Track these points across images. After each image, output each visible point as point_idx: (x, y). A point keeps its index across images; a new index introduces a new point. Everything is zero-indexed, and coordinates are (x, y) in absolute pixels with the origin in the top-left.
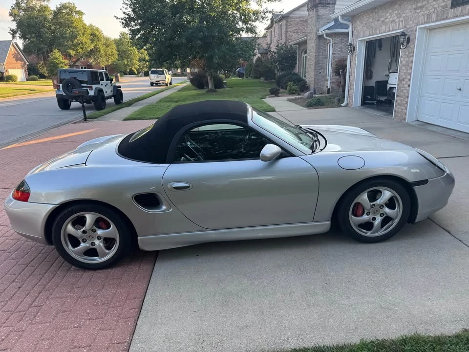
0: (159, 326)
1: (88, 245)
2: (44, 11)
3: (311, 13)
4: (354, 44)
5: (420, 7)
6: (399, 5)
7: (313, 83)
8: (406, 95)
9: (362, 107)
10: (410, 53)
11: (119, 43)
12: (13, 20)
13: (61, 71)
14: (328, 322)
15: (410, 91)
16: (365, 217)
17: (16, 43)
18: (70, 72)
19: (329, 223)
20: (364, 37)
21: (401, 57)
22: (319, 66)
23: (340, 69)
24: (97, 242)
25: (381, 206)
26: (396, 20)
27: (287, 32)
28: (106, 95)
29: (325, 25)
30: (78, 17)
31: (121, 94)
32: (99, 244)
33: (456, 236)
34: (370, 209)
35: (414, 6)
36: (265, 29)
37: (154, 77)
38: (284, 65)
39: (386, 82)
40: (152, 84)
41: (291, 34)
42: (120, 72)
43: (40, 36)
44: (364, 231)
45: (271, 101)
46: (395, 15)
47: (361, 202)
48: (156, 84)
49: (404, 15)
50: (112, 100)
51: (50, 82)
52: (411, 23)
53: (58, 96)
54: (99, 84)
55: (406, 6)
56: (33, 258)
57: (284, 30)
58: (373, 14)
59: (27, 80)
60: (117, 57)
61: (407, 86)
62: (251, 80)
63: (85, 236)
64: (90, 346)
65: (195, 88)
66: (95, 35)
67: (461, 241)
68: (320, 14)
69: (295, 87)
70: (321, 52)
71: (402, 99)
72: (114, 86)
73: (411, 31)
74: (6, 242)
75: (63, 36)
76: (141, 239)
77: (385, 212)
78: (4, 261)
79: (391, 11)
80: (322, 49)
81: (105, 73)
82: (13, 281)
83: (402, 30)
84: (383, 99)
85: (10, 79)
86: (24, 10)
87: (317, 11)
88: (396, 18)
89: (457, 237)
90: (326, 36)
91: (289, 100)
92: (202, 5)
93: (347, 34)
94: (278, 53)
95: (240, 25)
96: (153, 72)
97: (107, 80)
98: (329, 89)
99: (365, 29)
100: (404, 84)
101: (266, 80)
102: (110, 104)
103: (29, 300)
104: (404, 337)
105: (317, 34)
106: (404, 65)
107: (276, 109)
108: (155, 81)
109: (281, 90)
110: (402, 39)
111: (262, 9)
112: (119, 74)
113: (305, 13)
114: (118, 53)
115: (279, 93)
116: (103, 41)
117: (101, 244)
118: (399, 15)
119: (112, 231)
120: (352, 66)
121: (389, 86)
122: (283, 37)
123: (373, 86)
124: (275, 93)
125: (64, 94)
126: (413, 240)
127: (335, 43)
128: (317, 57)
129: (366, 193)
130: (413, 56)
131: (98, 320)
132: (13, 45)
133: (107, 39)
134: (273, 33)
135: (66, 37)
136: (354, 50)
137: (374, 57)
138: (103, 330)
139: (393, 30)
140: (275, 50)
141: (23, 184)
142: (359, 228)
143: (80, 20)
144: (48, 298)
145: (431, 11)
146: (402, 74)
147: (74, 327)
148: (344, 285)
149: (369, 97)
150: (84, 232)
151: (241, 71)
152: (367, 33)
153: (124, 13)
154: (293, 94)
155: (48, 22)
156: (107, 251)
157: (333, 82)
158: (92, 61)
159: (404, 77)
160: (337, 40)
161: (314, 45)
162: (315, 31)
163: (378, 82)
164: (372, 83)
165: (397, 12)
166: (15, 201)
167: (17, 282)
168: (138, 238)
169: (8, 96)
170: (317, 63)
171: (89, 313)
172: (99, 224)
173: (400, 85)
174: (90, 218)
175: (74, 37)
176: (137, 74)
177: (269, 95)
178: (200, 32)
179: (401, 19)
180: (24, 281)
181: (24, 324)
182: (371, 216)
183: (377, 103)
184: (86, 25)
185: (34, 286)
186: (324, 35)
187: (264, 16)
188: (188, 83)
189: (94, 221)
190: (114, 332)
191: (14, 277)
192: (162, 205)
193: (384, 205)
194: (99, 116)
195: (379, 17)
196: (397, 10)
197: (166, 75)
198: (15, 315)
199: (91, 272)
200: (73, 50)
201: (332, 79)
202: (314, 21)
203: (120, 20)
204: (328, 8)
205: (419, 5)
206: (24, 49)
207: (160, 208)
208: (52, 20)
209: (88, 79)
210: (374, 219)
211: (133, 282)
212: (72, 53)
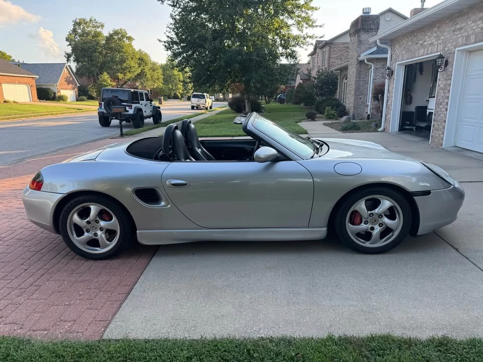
0: (141, 309)
1: (91, 235)
2: (97, 36)
3: (352, 38)
4: (393, 68)
5: (460, 29)
6: (438, 28)
7: (352, 108)
8: (444, 119)
9: (400, 132)
10: (448, 76)
11: (164, 68)
12: (69, 45)
13: (104, 90)
14: (304, 318)
15: (448, 115)
16: (363, 226)
17: (69, 66)
18: (112, 91)
19: (325, 229)
20: (402, 60)
21: (439, 80)
22: (360, 92)
23: (379, 93)
24: (99, 233)
25: (380, 216)
26: (435, 43)
27: (329, 58)
28: (145, 114)
29: (367, 50)
30: (128, 43)
31: (160, 115)
32: (101, 236)
33: (463, 254)
34: (368, 218)
35: (452, 29)
36: (308, 56)
37: (195, 101)
38: (325, 91)
39: (426, 108)
40: (193, 108)
41: (334, 61)
42: (164, 96)
43: (92, 60)
44: (362, 240)
45: (306, 125)
46: (433, 38)
47: (358, 210)
48: (197, 107)
49: (442, 38)
50: (151, 120)
51: (97, 103)
52: (450, 45)
53: (100, 113)
54: (139, 103)
55: (445, 28)
56: (43, 247)
57: (327, 56)
58: (412, 37)
59: (77, 100)
60: (162, 81)
61: (444, 110)
62: (290, 105)
63: (89, 226)
64: (75, 321)
65: (234, 112)
66: (142, 60)
67: (467, 258)
68: (362, 40)
69: (333, 112)
70: (362, 77)
71: (439, 123)
72: (154, 107)
73: (450, 53)
74: (24, 233)
75: (113, 60)
76: (140, 233)
77: (384, 222)
78: (19, 247)
79: (429, 34)
80: (363, 74)
81: (145, 94)
82: (22, 264)
83: (439, 53)
84: (423, 125)
85: (61, 99)
86: (80, 36)
87: (359, 37)
88: (434, 40)
89: (465, 254)
90: (368, 61)
91: (325, 124)
92: (244, 31)
93: (386, 59)
94: (318, 78)
95: (281, 50)
96: (195, 96)
97: (146, 101)
98: (369, 115)
99: (404, 52)
100: (441, 109)
101: (306, 105)
102: (148, 124)
103: (32, 280)
104: (374, 335)
105: (358, 59)
106: (442, 89)
107: (309, 132)
108: (195, 105)
109: (318, 115)
110: (439, 62)
111: (302, 35)
112: (162, 97)
113: (347, 39)
114: (163, 77)
115: (316, 117)
116: (150, 66)
117: (103, 236)
118: (438, 38)
119: (114, 223)
120: (389, 91)
121: (428, 111)
122: (326, 64)
123: (413, 112)
124: (311, 117)
125: (105, 112)
126: (416, 254)
127: (376, 68)
128: (357, 82)
129: (364, 201)
130: (450, 79)
131: (88, 301)
132: (66, 67)
133: (154, 64)
134: (316, 59)
135: (116, 61)
136: (392, 75)
137: (415, 81)
138: (90, 309)
139: (431, 53)
140: (316, 76)
141: (39, 175)
142: (357, 238)
143: (130, 45)
144: (48, 280)
145: (470, 32)
146: (439, 98)
147: (65, 305)
148: (330, 288)
149: (408, 123)
150: (88, 222)
151: (282, 97)
152: (406, 56)
153: (168, 37)
154: (330, 118)
155: (101, 47)
156: (108, 243)
157: (373, 109)
158: (138, 84)
159: (441, 100)
160: (379, 65)
161: (355, 70)
162: (356, 57)
163: (418, 108)
164: (412, 108)
165: (435, 35)
166: (31, 190)
167: (25, 265)
168: (137, 231)
169: (57, 114)
170: (357, 89)
171: (81, 295)
172: (102, 215)
173: (437, 110)
174: (94, 209)
175: (123, 61)
176: (181, 99)
177: (305, 119)
178: (239, 56)
179: (439, 42)
180: (30, 265)
181: (21, 299)
182: (369, 226)
183: (416, 129)
184: (135, 50)
185: (39, 270)
186: (365, 61)
187: (304, 41)
188: (228, 108)
189: (98, 211)
190: (99, 311)
191: (24, 261)
192: (162, 201)
193: (383, 214)
194: (136, 134)
195: (418, 41)
196: (435, 32)
197: (207, 100)
198: (16, 291)
199: (92, 262)
200: (121, 73)
201: (373, 105)
202: (355, 47)
203: (163, 43)
204: (371, 33)
205: (458, 27)
206: (76, 72)
207: (160, 204)
208: (104, 45)
209: (129, 99)
210: (372, 229)
211: (128, 272)
212: (120, 76)
